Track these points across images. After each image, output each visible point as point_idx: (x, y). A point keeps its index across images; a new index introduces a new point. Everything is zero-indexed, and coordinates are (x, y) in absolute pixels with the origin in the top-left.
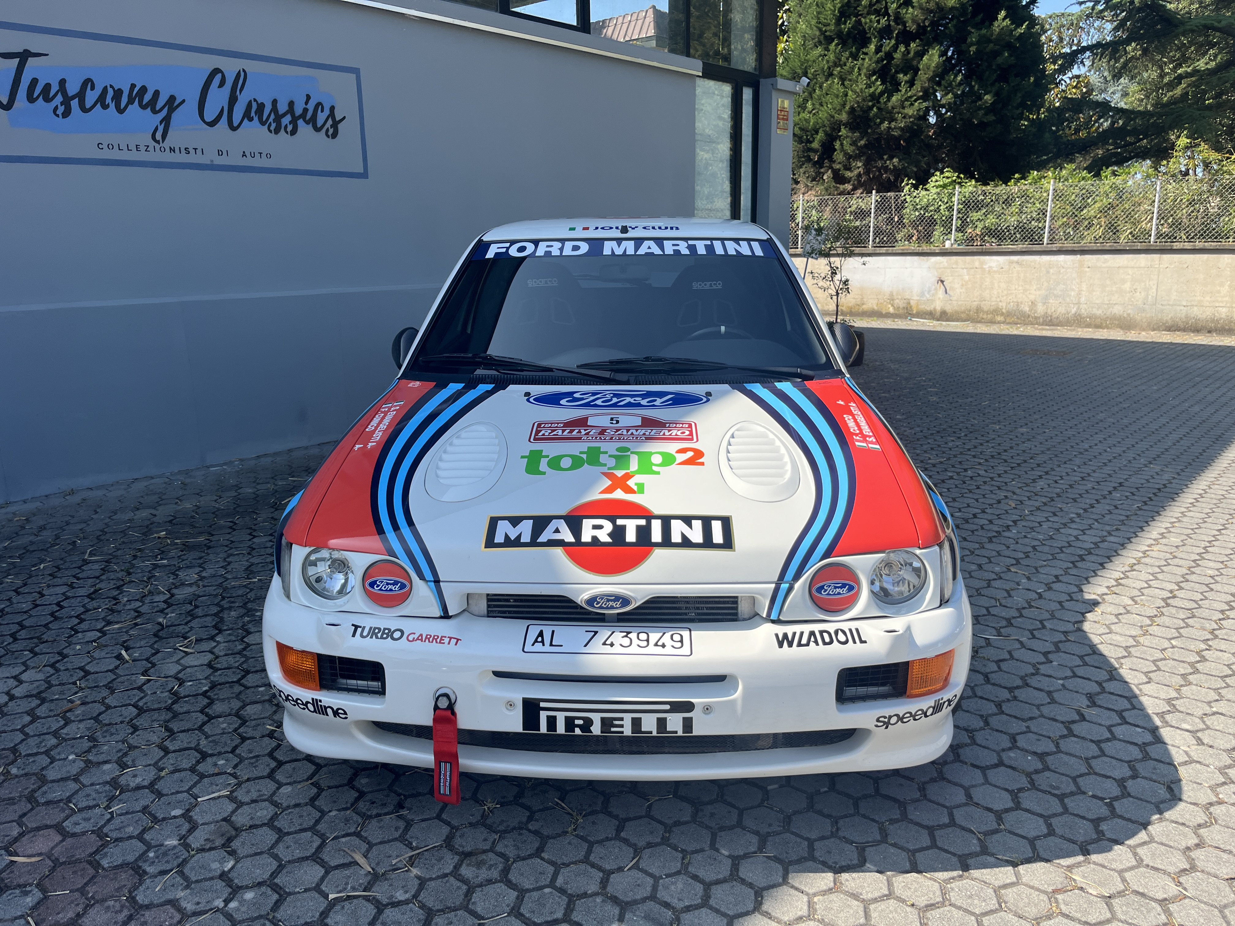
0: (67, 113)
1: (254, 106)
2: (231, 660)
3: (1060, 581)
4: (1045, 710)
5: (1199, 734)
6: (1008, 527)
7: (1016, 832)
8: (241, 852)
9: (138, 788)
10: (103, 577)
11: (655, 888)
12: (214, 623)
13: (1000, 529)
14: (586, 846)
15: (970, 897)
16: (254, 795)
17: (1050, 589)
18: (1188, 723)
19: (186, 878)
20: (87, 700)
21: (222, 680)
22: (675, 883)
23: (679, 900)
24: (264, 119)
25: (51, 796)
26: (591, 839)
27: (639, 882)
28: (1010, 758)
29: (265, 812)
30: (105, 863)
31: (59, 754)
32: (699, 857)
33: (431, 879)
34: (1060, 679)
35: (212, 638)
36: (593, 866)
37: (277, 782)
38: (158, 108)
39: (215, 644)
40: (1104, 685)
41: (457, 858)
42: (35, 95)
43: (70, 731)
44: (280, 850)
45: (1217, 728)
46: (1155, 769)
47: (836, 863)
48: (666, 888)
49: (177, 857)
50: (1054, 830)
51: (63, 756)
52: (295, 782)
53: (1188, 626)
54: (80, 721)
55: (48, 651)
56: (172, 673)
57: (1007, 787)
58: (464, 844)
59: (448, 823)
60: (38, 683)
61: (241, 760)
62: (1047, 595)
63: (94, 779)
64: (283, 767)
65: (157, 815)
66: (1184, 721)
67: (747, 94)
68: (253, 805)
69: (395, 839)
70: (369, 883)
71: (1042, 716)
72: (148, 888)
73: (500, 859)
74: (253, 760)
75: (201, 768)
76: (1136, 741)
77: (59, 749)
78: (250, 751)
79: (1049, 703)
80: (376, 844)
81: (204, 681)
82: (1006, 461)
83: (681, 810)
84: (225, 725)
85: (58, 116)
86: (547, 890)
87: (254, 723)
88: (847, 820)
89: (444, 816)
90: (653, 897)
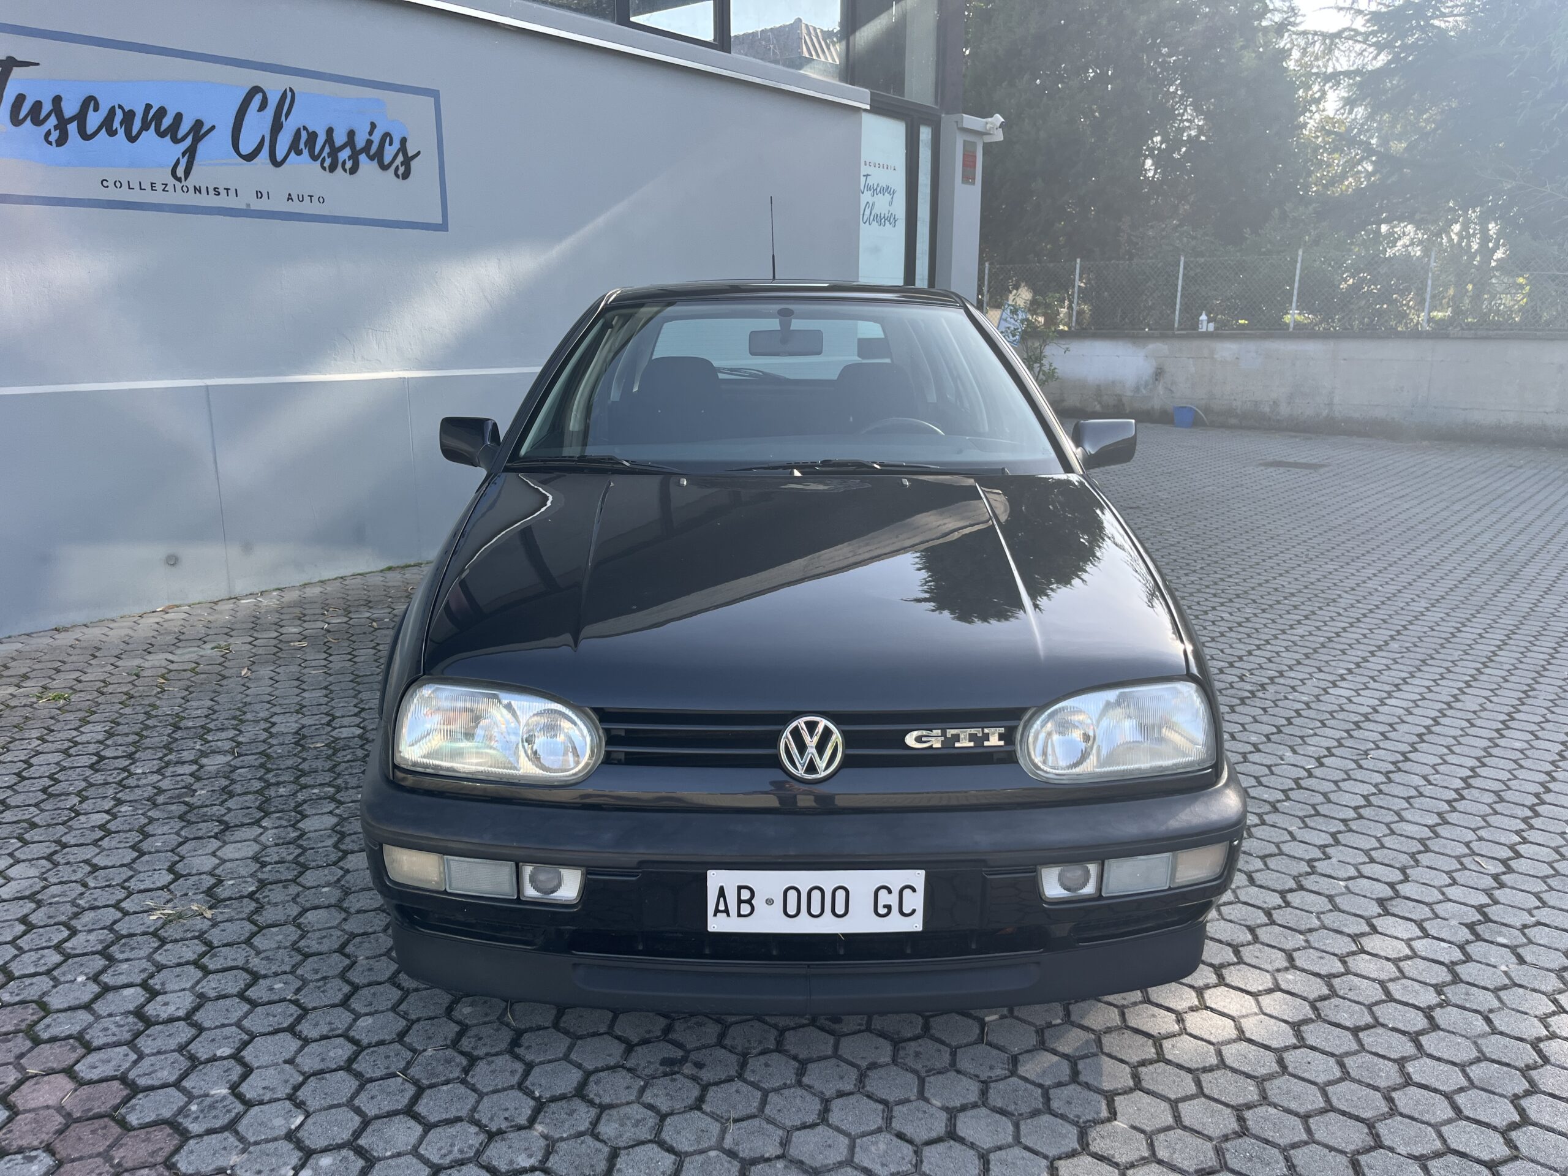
0: (62, 141)
1: (304, 136)
2: (283, 852)
3: (1333, 755)
4: (1328, 919)
5: (1520, 950)
6: (1263, 687)
7: (1303, 1075)
8: (313, 1104)
9: (171, 1020)
10: (109, 742)
11: (852, 1148)
12: (258, 803)
13: (1254, 689)
14: (758, 1094)
15: (1251, 1159)
16: (325, 1030)
17: (1322, 765)
18: (1504, 936)
19: (241, 1139)
20: (97, 904)
21: (271, 878)
22: (877, 1143)
23: (883, 1165)
24: (317, 151)
25: (55, 1031)
26: (765, 1086)
27: (830, 1142)
28: (1288, 981)
29: (340, 1052)
30: (133, 1119)
31: (64, 974)
32: (904, 1109)
33: (562, 1139)
34: (1342, 880)
35: (257, 822)
36: (770, 1121)
37: (353, 1011)
38: (180, 135)
39: (261, 830)
40: (1398, 887)
41: (594, 1112)
42: (21, 116)
43: (76, 944)
44: (361, 1101)
45: (1541, 942)
46: (1467, 994)
47: (1079, 1117)
48: (865, 1150)
49: (229, 1111)
50: (1348, 1073)
51: (69, 977)
52: (376, 1012)
53: (1496, 813)
54: (90, 931)
55: (41, 838)
56: (206, 869)
57: (1286, 1018)
58: (601, 1092)
59: (579, 1066)
60: (30, 881)
61: (305, 982)
62: (1318, 772)
63: (112, 1008)
64: (360, 992)
65: (199, 1055)
66: (1500, 934)
67: (925, 133)
68: (323, 1042)
69: (512, 1087)
70: (481, 1144)
71: (1325, 927)
72: (192, 1152)
73: (650, 1113)
74: (321, 983)
75: (251, 993)
76: (1442, 960)
77: (64, 968)
78: (316, 971)
79: (1331, 911)
80: (487, 1094)
81: (249, 879)
82: (1254, 601)
83: (877, 1048)
84: (280, 937)
85: (50, 143)
86: (713, 1153)
87: (318, 934)
88: (1087, 1061)
89: (573, 1056)
90: (849, 1162)
